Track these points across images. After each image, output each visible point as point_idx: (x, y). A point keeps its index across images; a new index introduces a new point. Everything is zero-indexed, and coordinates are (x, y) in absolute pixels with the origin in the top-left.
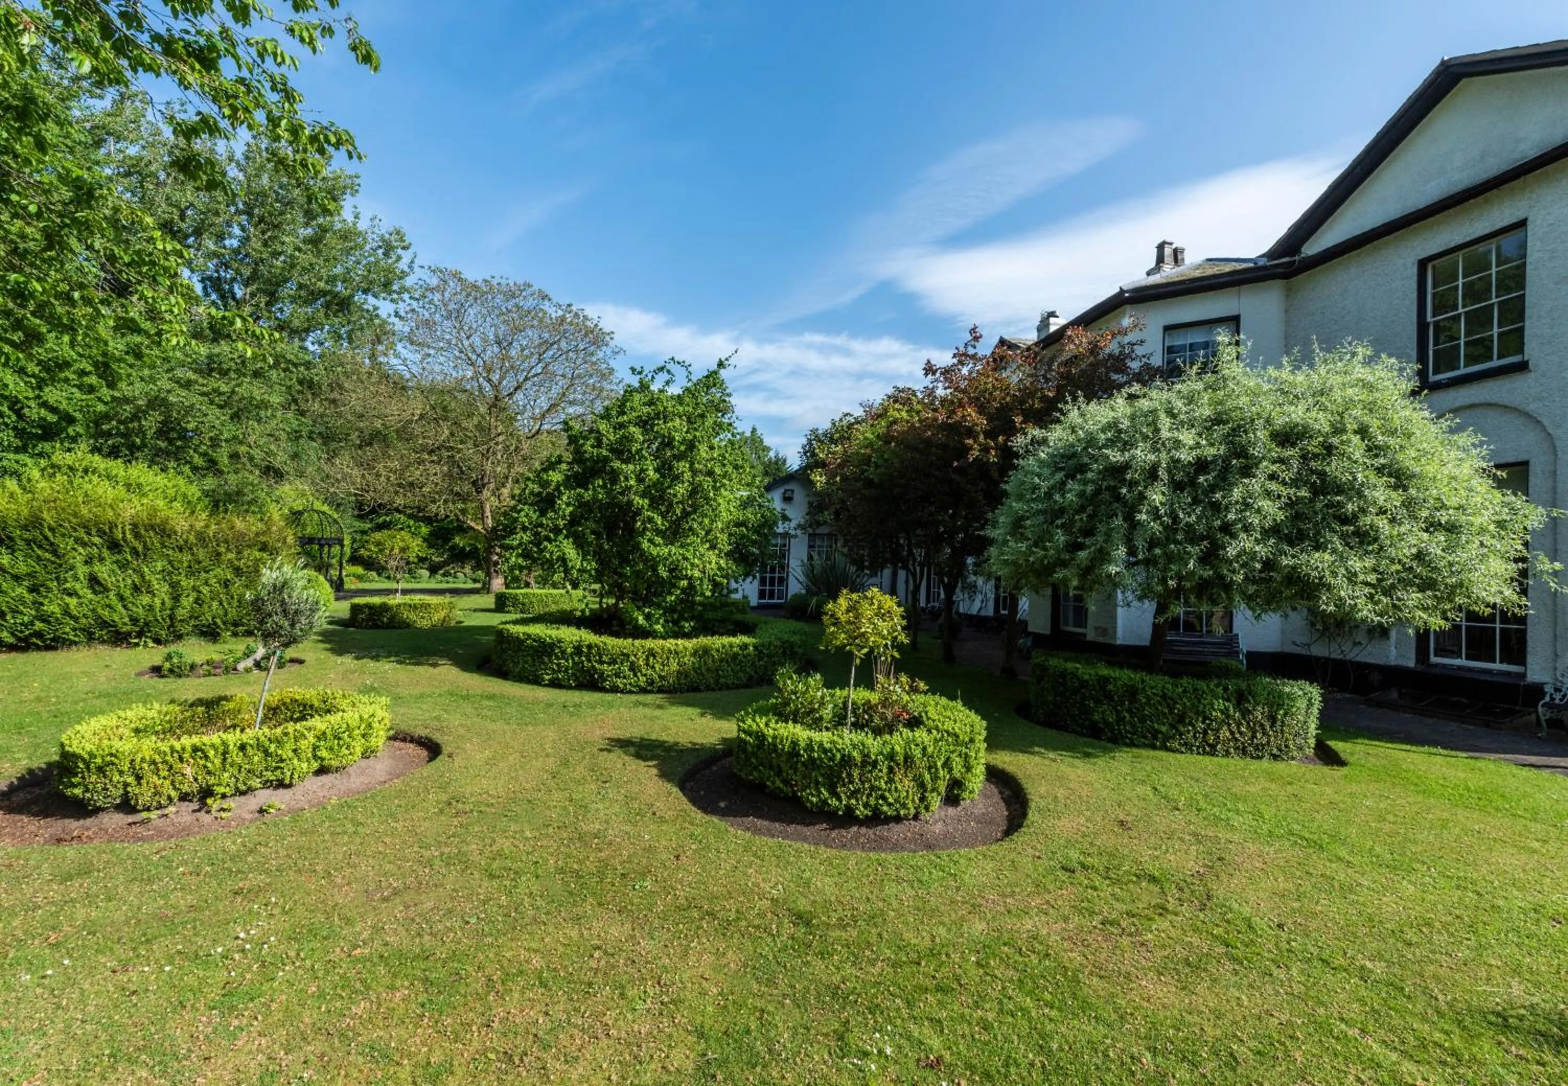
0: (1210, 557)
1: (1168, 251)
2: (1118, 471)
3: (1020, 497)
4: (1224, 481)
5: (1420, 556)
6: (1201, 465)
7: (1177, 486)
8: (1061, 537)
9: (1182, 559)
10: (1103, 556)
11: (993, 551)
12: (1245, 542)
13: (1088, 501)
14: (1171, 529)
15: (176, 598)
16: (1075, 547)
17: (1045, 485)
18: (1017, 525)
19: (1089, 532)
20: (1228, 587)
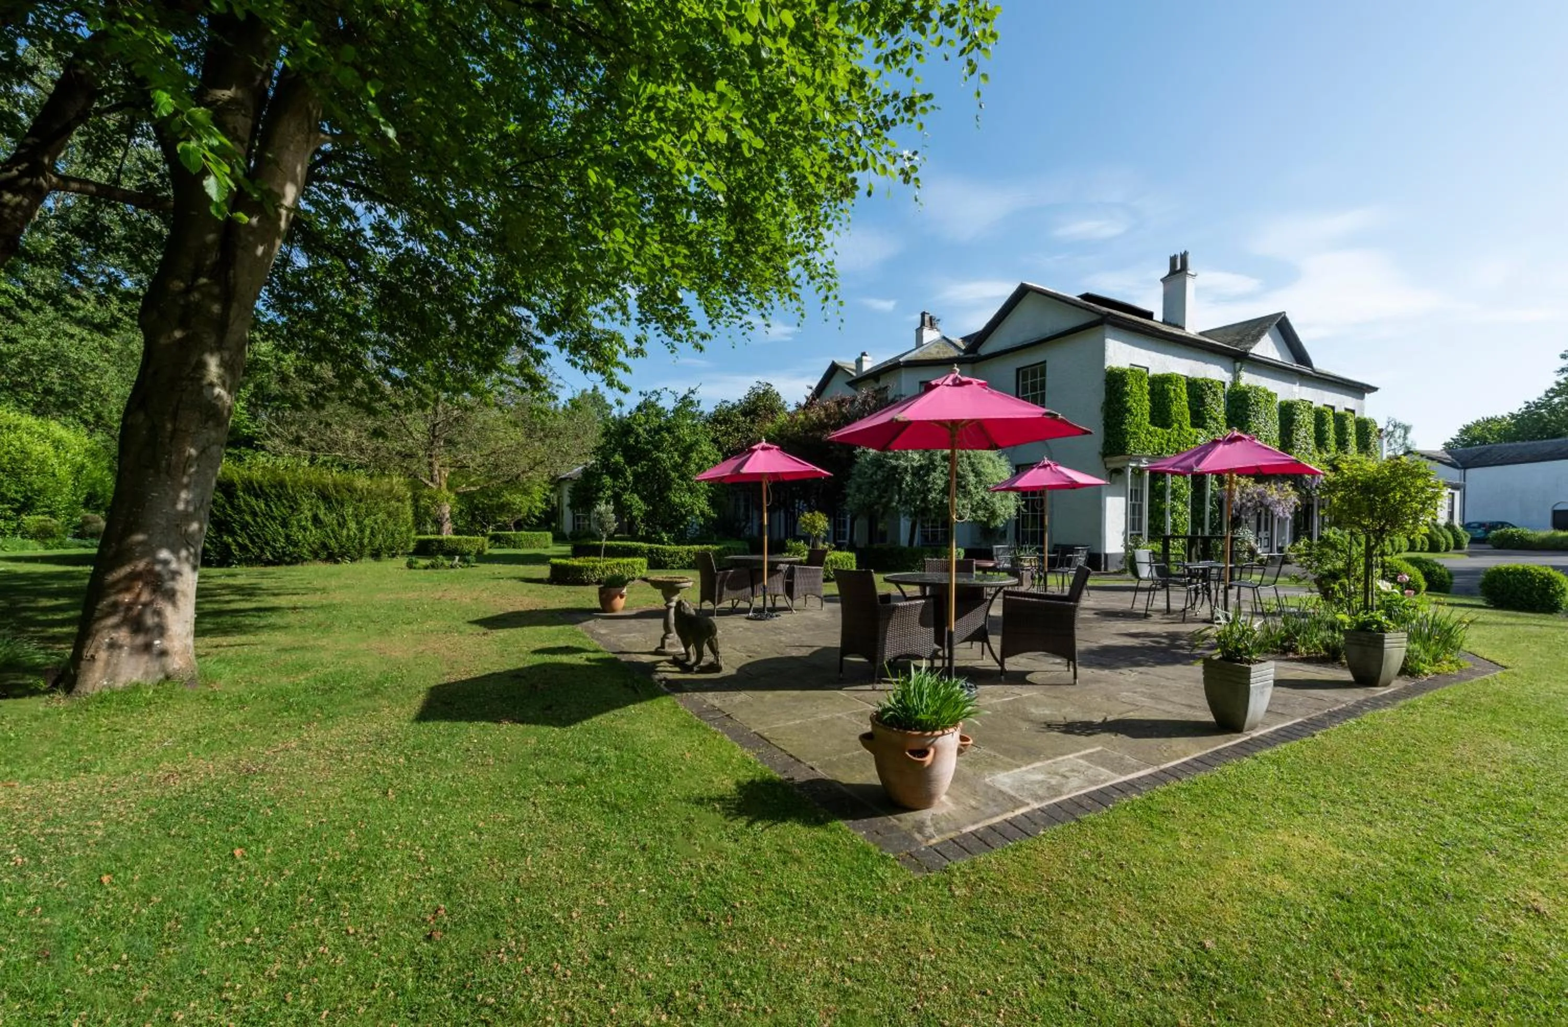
0: (924, 500)
1: (927, 318)
2: (896, 467)
3: (860, 476)
4: (928, 474)
5: (983, 499)
6: (921, 467)
7: (913, 474)
8: (876, 493)
9: (916, 500)
10: (891, 500)
11: (849, 499)
12: (934, 495)
13: (885, 479)
14: (912, 490)
15: (362, 531)
16: (880, 497)
17: (870, 472)
18: (859, 489)
19: (886, 491)
20: (930, 510)
